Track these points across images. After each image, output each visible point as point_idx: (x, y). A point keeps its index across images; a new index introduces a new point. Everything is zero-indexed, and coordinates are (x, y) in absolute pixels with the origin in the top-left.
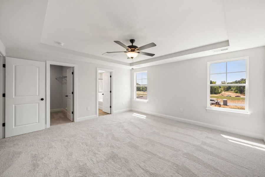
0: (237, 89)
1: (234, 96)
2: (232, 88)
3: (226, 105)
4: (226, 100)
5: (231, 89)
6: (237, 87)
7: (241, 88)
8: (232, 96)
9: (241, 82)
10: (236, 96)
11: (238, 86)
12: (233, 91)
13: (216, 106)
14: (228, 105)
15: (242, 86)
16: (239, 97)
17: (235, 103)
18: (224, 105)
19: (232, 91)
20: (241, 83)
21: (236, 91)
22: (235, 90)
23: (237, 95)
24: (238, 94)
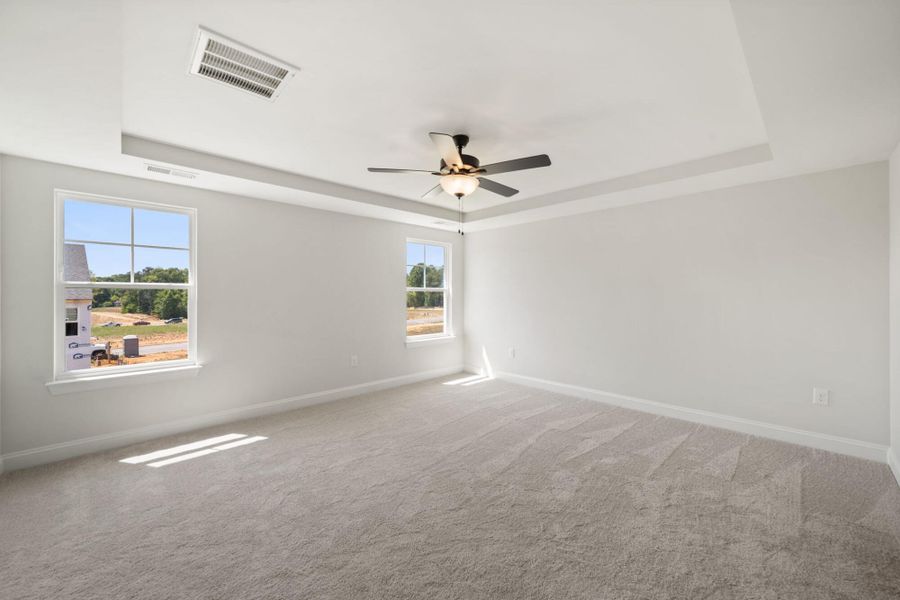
0: (133, 301)
1: (131, 324)
2: (113, 298)
3: (136, 355)
4: (133, 337)
5: (109, 300)
6: (132, 292)
7: (147, 296)
8: (124, 324)
9: (145, 278)
10: (136, 324)
11: (136, 290)
12: (120, 308)
13: (99, 364)
14: (140, 354)
15: (147, 290)
16: (147, 324)
17: (156, 344)
18: (127, 355)
19: (113, 305)
20: (145, 281)
21: (131, 306)
22: (125, 305)
23: (139, 321)
24: (140, 317)
